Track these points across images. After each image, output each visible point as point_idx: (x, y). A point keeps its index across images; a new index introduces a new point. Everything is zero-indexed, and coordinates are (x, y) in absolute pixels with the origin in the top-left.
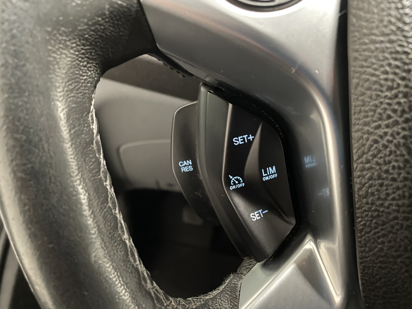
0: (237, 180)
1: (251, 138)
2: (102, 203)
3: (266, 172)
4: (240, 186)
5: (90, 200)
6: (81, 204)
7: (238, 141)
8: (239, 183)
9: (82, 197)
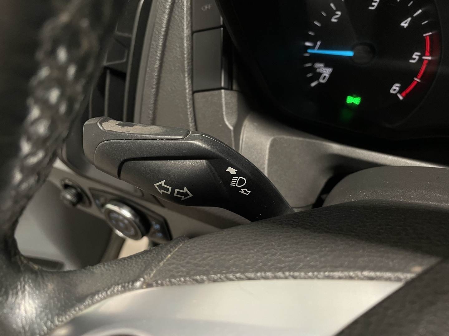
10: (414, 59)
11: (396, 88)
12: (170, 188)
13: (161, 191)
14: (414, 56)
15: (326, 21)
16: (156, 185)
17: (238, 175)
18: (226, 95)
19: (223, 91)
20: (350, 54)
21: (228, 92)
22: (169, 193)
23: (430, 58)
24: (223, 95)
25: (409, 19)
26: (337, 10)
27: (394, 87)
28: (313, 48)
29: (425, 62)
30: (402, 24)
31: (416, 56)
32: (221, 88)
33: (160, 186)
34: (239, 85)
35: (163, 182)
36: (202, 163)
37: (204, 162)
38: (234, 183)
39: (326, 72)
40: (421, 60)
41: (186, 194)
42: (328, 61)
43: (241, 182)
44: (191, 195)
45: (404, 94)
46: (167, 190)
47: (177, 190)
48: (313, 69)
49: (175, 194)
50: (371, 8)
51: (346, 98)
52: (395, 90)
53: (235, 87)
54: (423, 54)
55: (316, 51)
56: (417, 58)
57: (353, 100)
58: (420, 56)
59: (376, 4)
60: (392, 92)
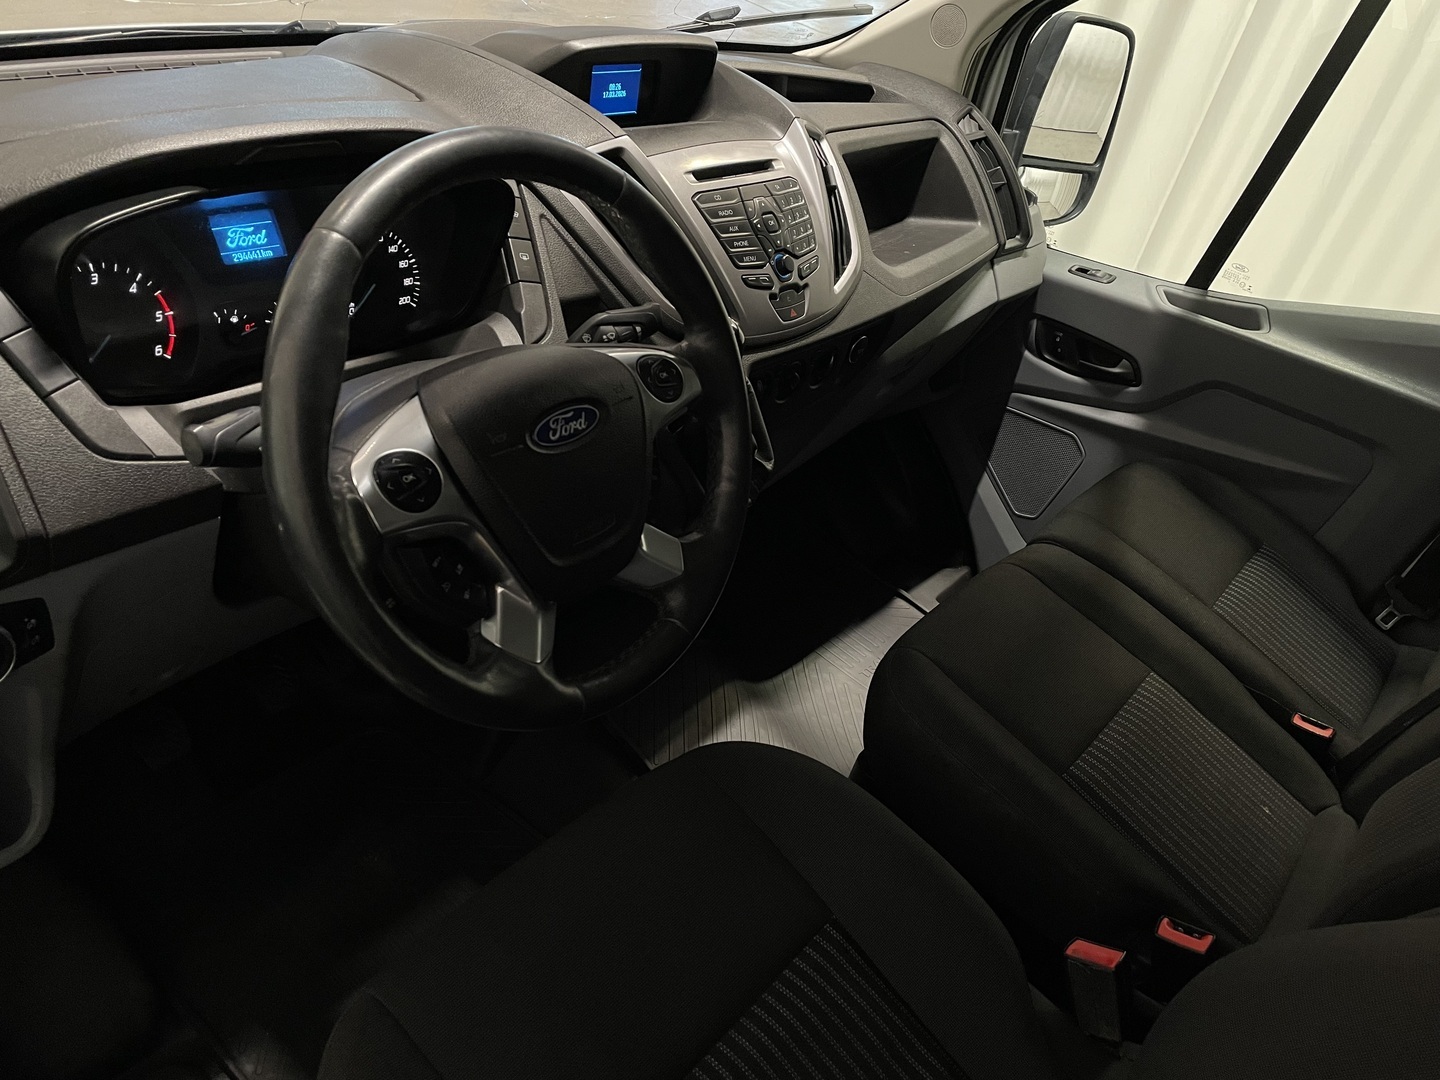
10: (159, 318)
11: (158, 350)
14: (157, 316)
23: (172, 313)
25: (135, 284)
27: (157, 350)
29: (171, 319)
30: (131, 290)
31: (158, 314)
40: (165, 317)
45: (169, 353)
52: (159, 352)
54: (164, 311)
56: (161, 316)
58: (163, 314)
59: (96, 279)
60: (157, 354)
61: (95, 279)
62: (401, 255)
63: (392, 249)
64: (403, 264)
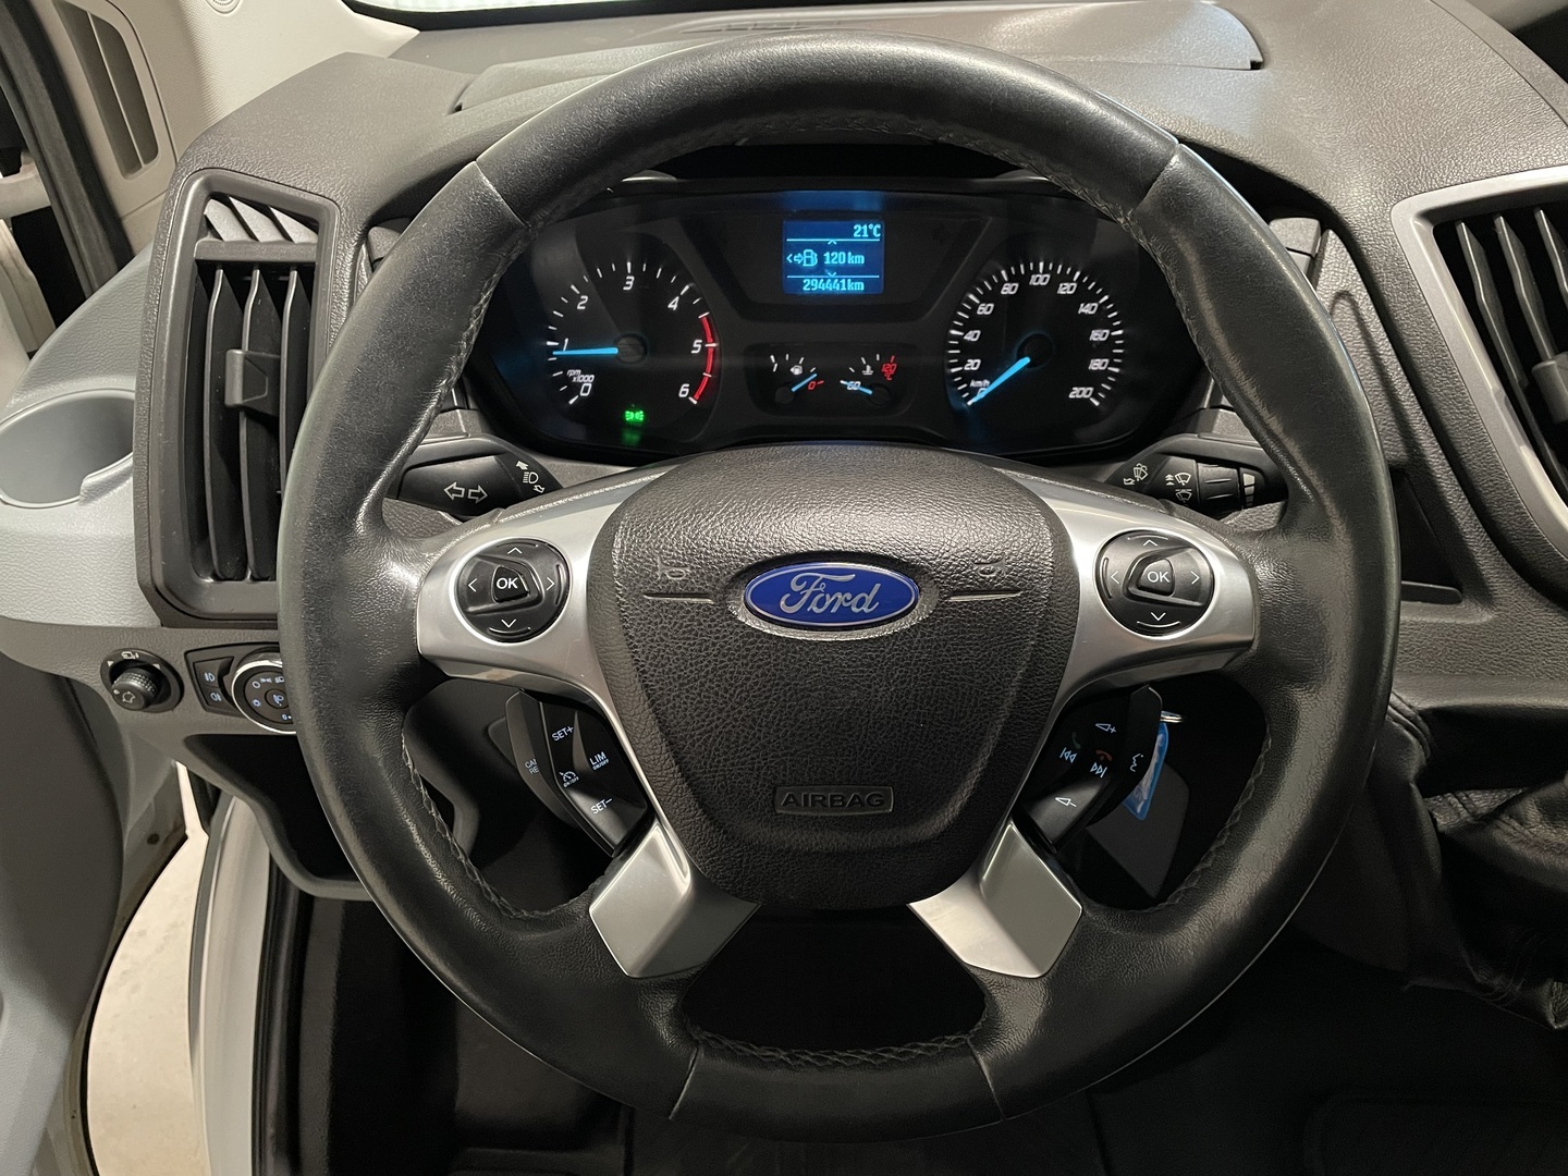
0: (569, 775)
1: (570, 729)
2: (431, 830)
3: (595, 761)
4: (574, 781)
5: (418, 829)
6: (412, 834)
7: (558, 736)
8: (573, 777)
9: (411, 828)
10: (696, 349)
11: (684, 390)
12: (463, 490)
13: (452, 496)
14: (695, 345)
15: (570, 310)
16: (446, 490)
17: (529, 470)
18: (462, 414)
19: (458, 411)
20: (614, 351)
21: (466, 412)
22: (462, 496)
23: (714, 345)
24: (460, 415)
25: (677, 299)
26: (582, 294)
27: (682, 389)
28: (559, 348)
29: (711, 351)
30: (670, 306)
31: (697, 344)
32: (455, 408)
33: (452, 491)
34: (476, 402)
35: (454, 485)
36: (491, 459)
37: (492, 458)
38: (527, 479)
39: (587, 381)
40: (705, 350)
41: (481, 495)
42: (586, 365)
43: (533, 478)
44: (486, 495)
45: (697, 396)
46: (460, 492)
47: (470, 491)
48: (567, 380)
49: (469, 497)
50: (625, 288)
51: (623, 414)
52: (684, 393)
53: (471, 406)
54: (705, 341)
55: (564, 352)
56: (700, 346)
57: (635, 416)
58: (702, 344)
59: (631, 283)
60: (681, 395)
61: (631, 281)
62: (1099, 320)
63: (1086, 309)
64: (1097, 335)
